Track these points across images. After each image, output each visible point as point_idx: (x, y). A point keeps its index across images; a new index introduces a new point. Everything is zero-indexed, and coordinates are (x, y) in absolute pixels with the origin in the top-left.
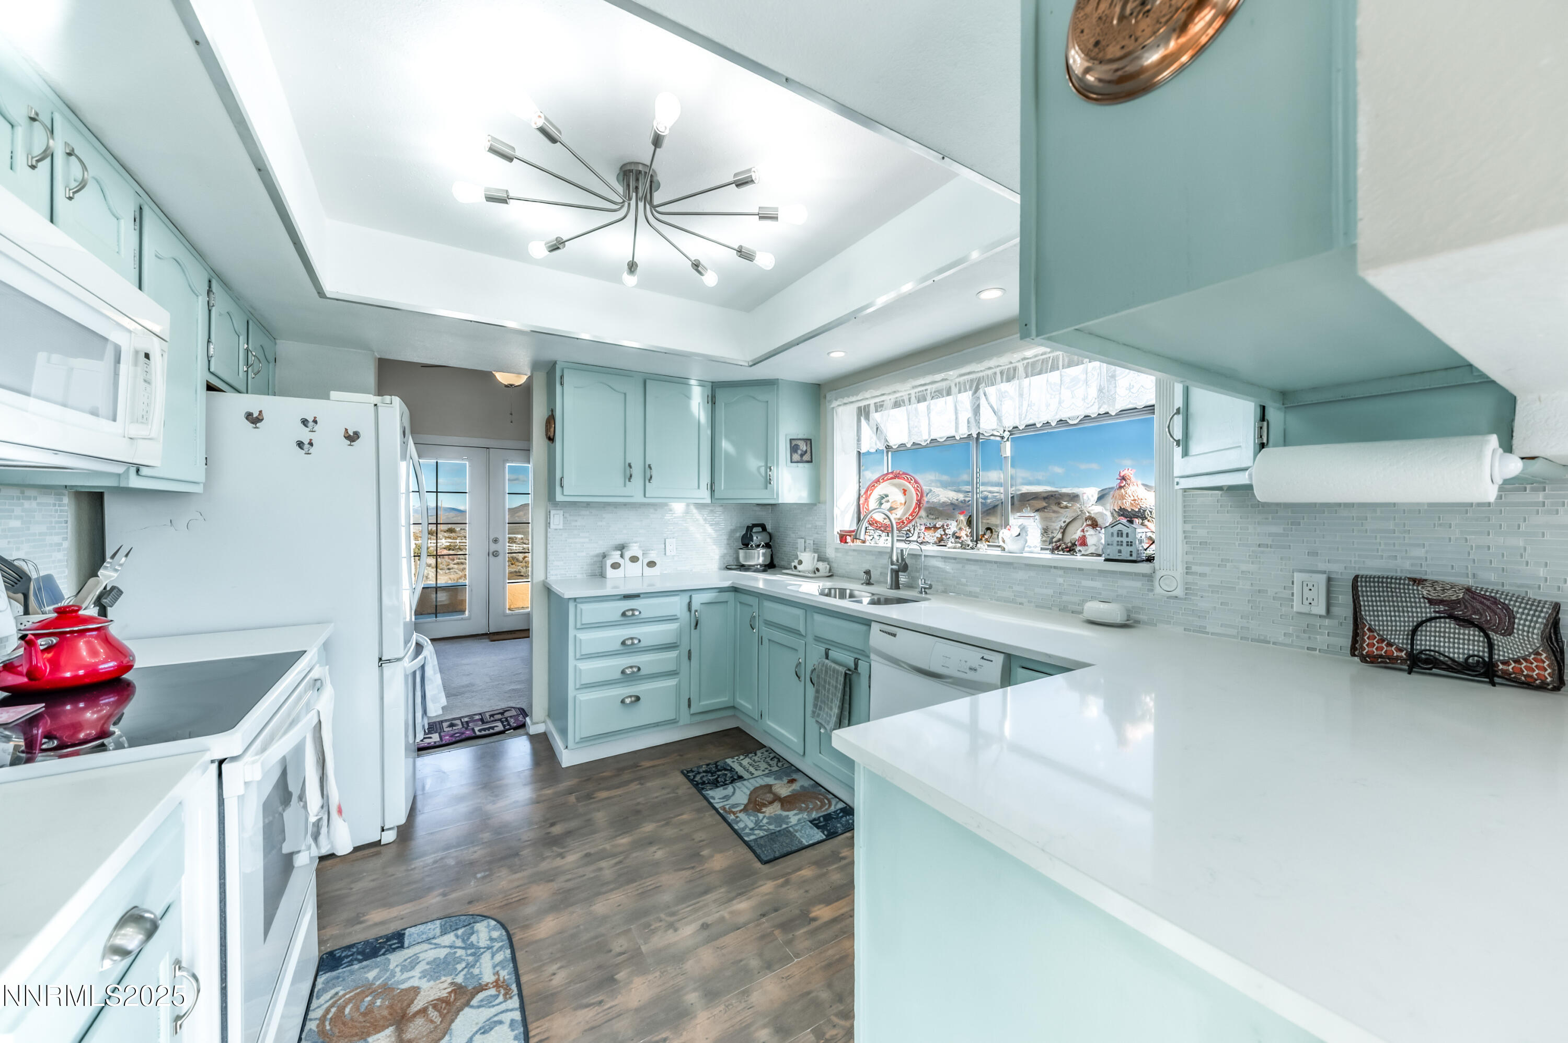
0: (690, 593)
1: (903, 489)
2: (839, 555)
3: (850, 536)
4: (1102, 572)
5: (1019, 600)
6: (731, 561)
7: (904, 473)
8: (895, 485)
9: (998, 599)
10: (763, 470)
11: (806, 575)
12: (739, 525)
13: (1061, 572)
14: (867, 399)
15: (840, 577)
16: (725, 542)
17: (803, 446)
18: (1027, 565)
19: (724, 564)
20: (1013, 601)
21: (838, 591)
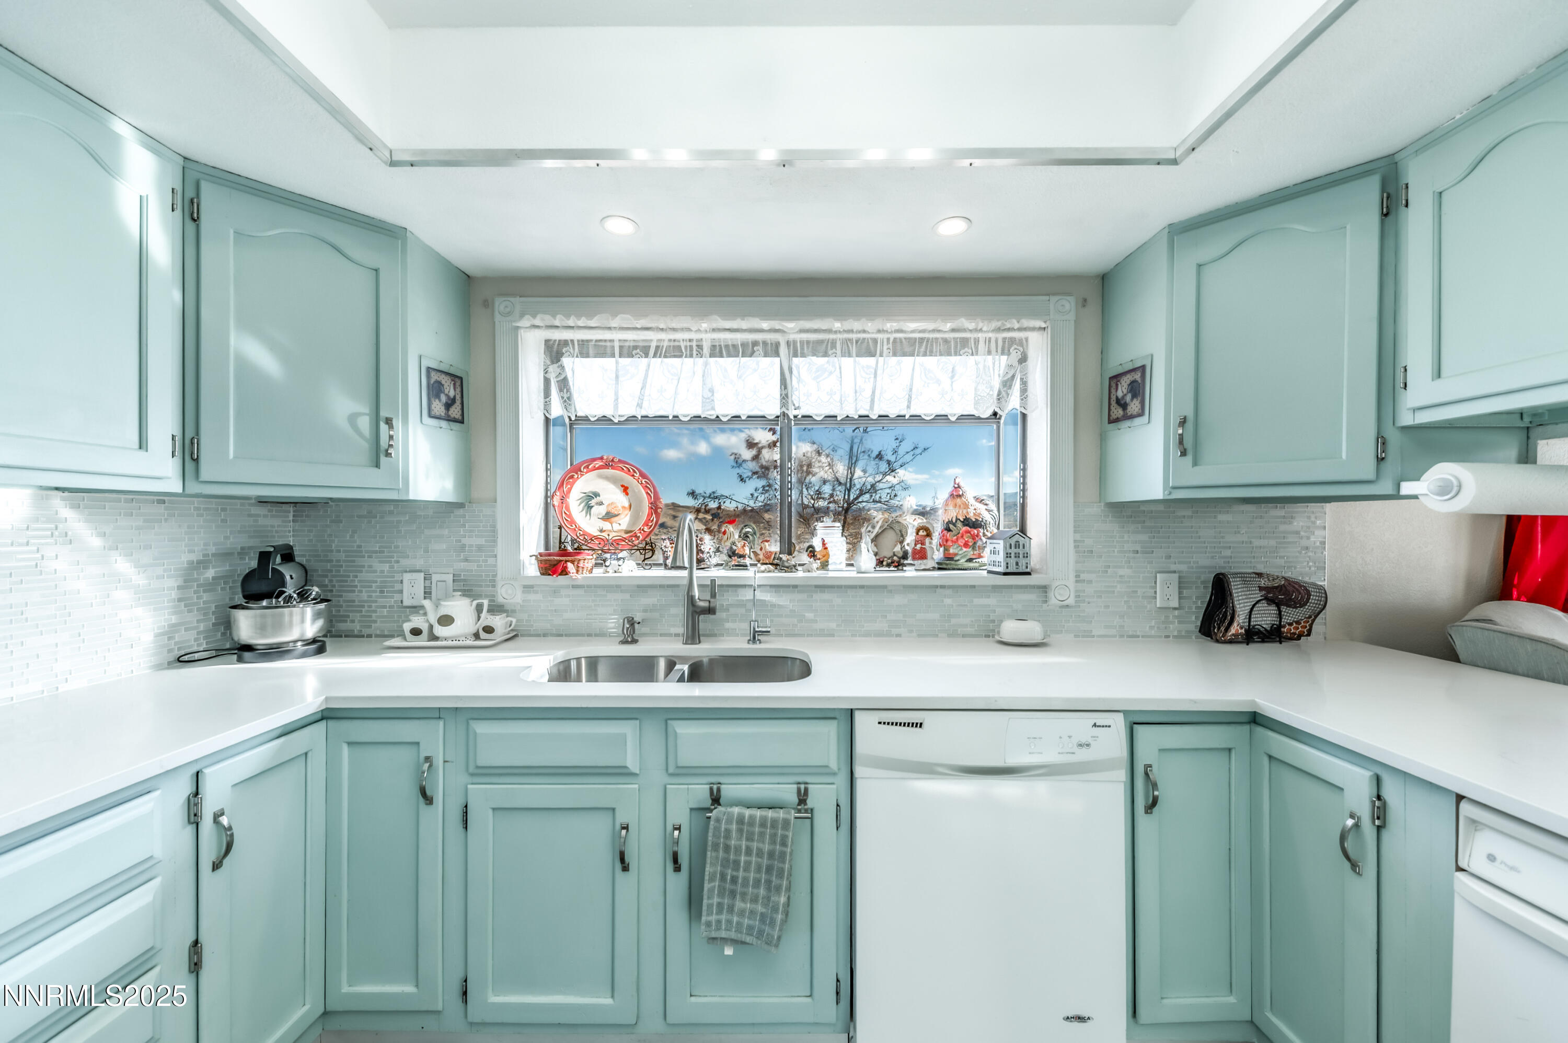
1: (622, 486)
2: (532, 597)
3: (572, 562)
5: (894, 631)
7: (620, 461)
8: (607, 478)
9: (867, 634)
10: (365, 423)
11: (460, 643)
15: (538, 635)
17: (450, 390)
18: (905, 587)
19: (170, 651)
20: (888, 634)
21: (583, 661)
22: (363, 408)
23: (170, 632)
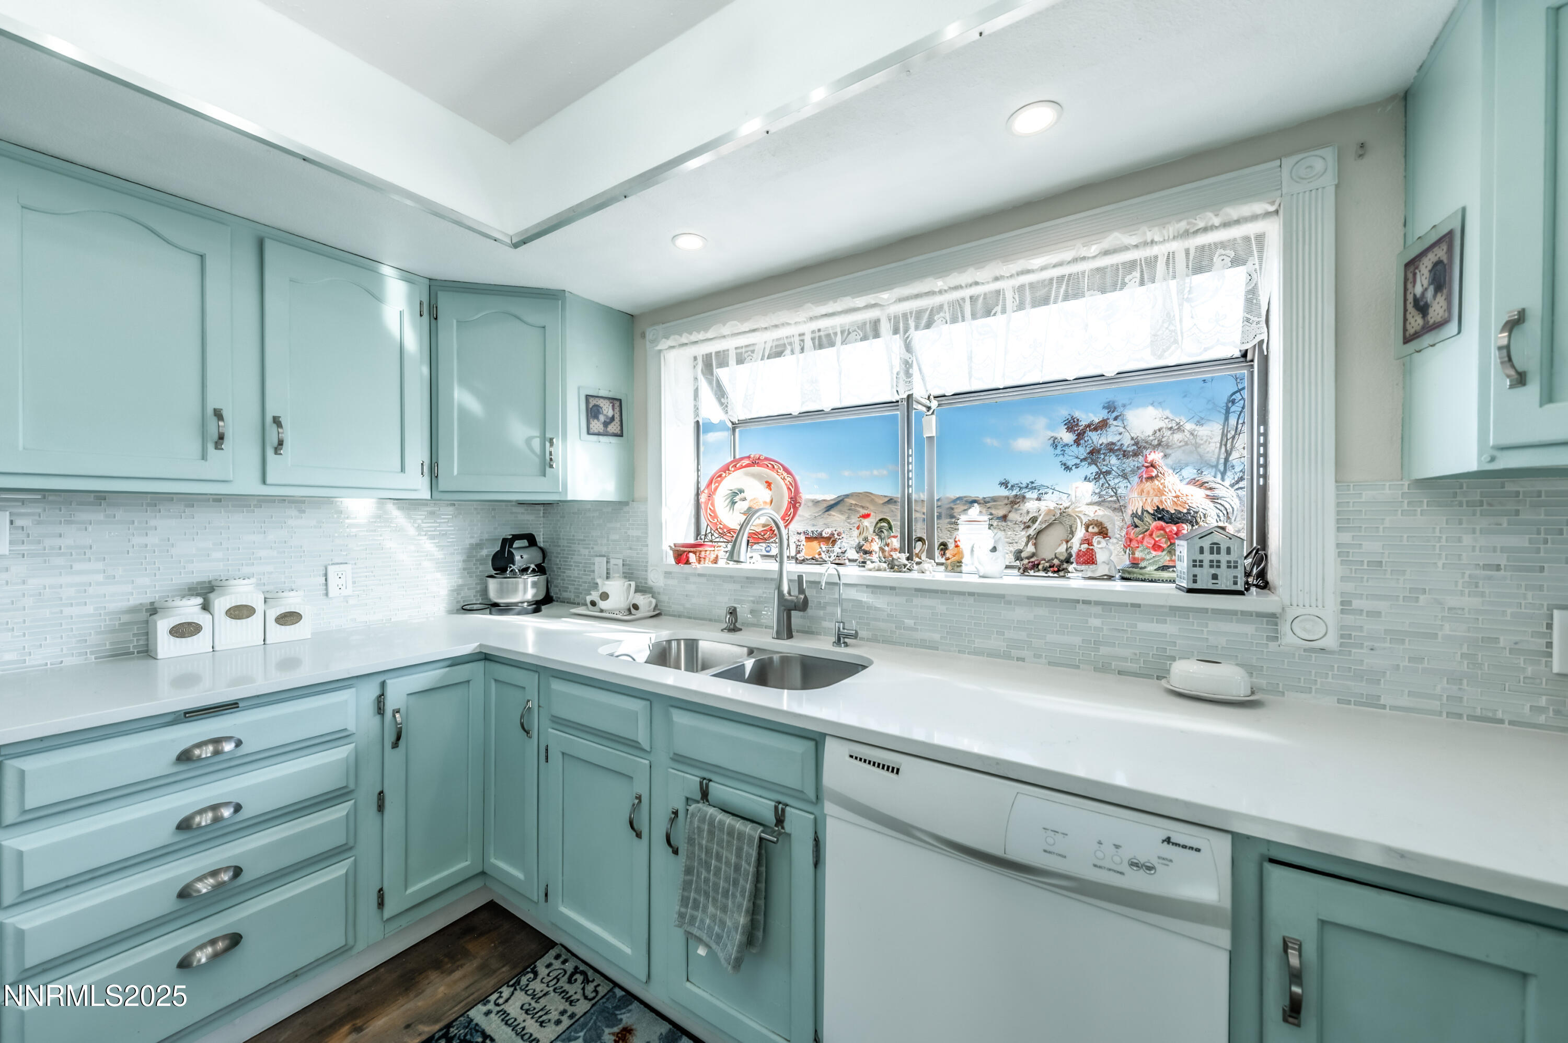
0: (381, 679)
1: (767, 482)
2: (670, 582)
3: (694, 553)
4: (1175, 611)
5: (1014, 653)
6: (472, 596)
7: (766, 459)
8: (754, 476)
9: (978, 652)
10: (536, 444)
11: (614, 616)
12: (486, 536)
13: (1098, 610)
14: (724, 337)
15: (674, 616)
16: (461, 565)
17: (608, 410)
18: (1030, 598)
19: (458, 602)
20: (1007, 656)
21: (682, 643)
22: (536, 433)
23: (458, 590)
